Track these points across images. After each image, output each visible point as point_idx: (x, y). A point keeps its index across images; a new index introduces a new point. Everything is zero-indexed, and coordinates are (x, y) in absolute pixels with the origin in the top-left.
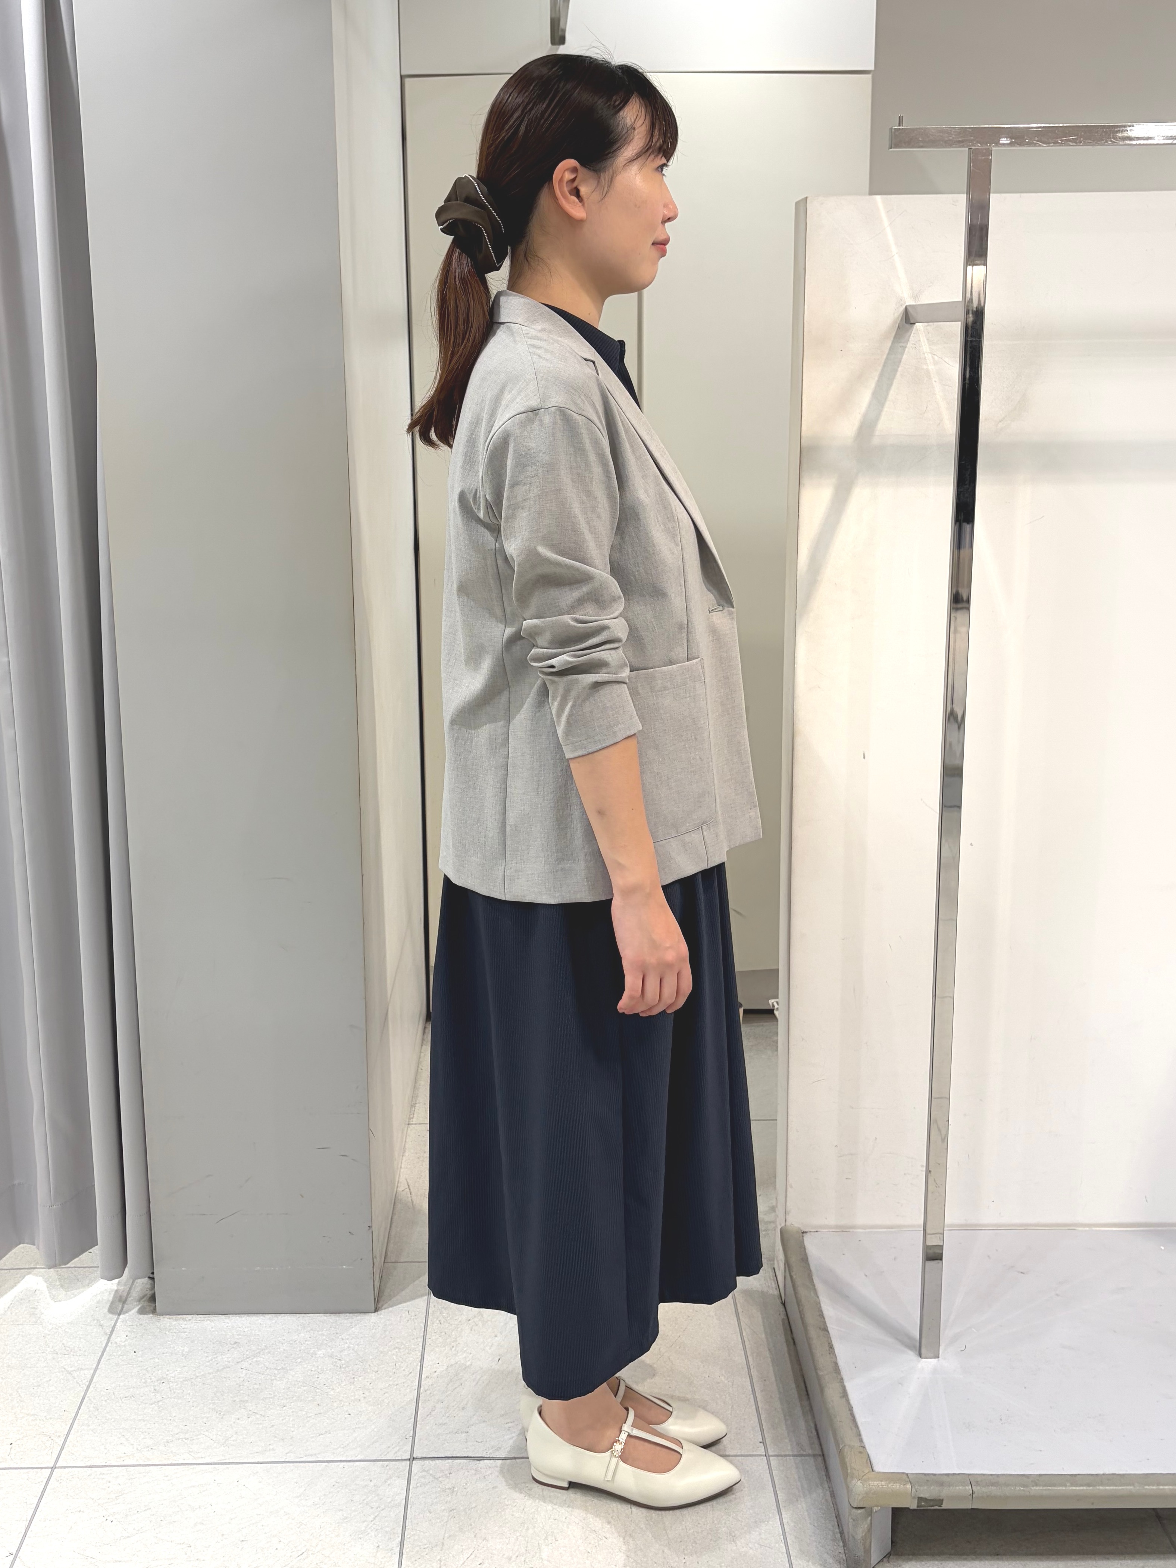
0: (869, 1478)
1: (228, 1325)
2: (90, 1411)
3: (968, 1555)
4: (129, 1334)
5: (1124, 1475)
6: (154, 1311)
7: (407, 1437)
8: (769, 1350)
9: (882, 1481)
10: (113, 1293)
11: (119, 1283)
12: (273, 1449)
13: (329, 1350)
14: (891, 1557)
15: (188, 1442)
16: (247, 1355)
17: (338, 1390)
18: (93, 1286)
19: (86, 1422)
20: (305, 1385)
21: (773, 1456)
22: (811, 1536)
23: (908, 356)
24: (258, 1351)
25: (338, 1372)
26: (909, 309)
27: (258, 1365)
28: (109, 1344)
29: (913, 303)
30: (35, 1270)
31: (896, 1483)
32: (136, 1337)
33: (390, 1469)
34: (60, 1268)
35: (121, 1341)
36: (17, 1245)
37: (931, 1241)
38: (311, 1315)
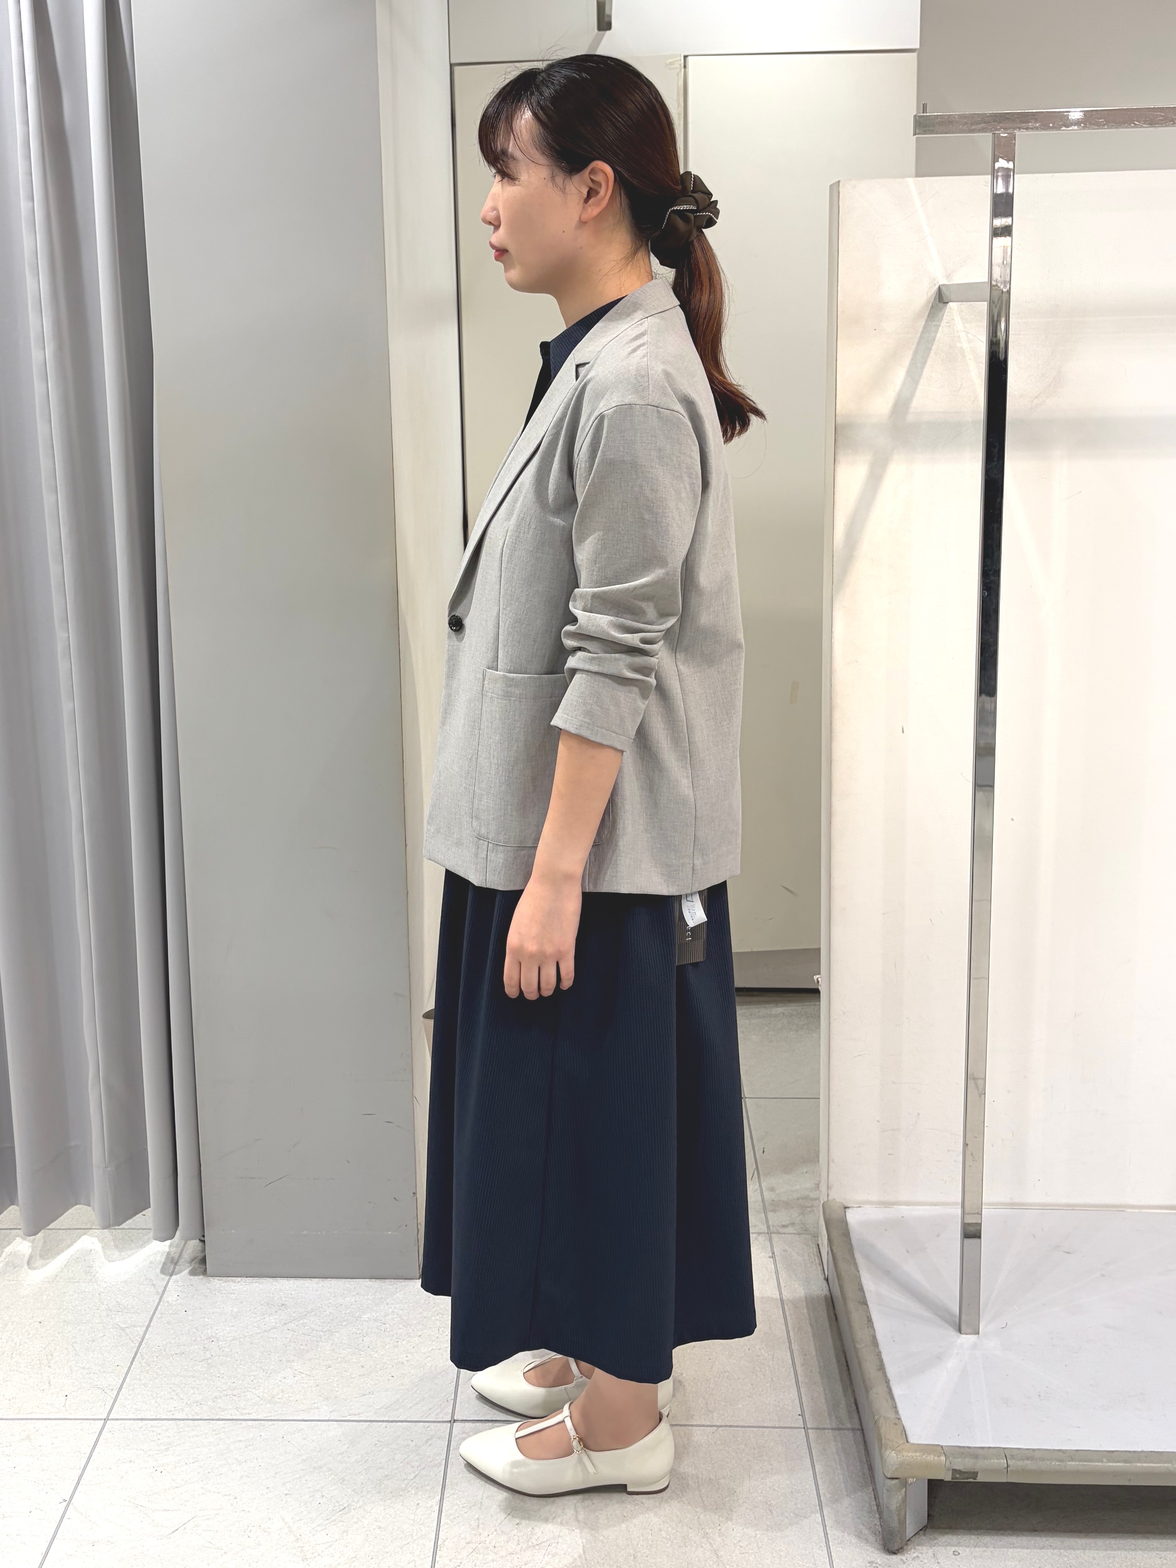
0: (903, 1449)
1: (275, 1287)
2: (141, 1366)
3: (1006, 1531)
4: (180, 1294)
5: (1162, 1453)
6: (205, 1273)
7: (449, 1399)
8: (811, 1324)
9: (916, 1452)
10: (166, 1254)
11: (171, 1245)
12: (318, 1408)
13: (374, 1314)
14: (928, 1530)
15: (235, 1398)
16: (294, 1317)
17: (382, 1353)
18: (147, 1247)
19: (138, 1377)
20: (349, 1347)
21: (812, 1429)
22: (847, 1508)
23: (942, 334)
24: (305, 1313)
25: (382, 1336)
26: (943, 289)
27: (305, 1326)
28: (161, 1303)
29: (946, 283)
30: (91, 1231)
31: (930, 1454)
32: (187, 1297)
33: (431, 1430)
34: (115, 1229)
35: (172, 1301)
36: (73, 1206)
37: (970, 1220)
38: (357, 1280)
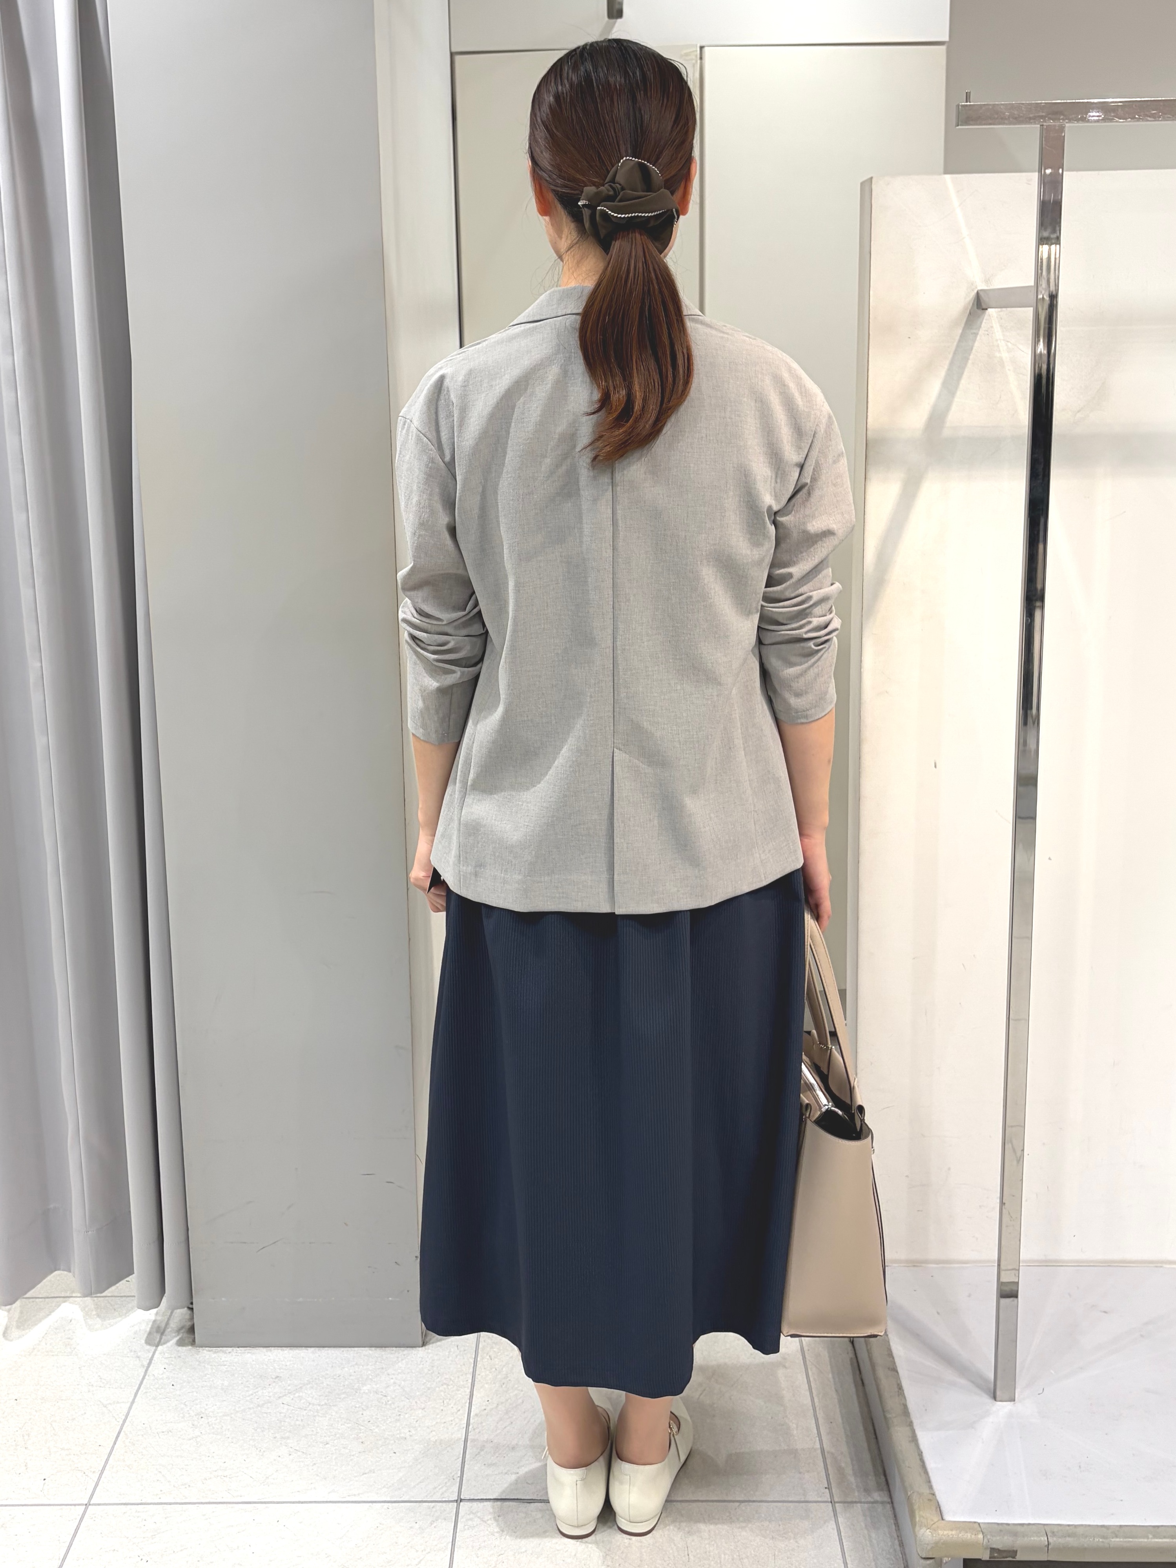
0: (938, 1527)
1: (269, 1358)
2: (125, 1446)
4: (166, 1366)
6: (193, 1343)
7: (455, 1477)
9: (952, 1530)
10: (151, 1323)
11: (157, 1314)
12: (315, 1488)
13: (374, 1386)
15: (227, 1479)
16: (289, 1390)
17: (383, 1428)
18: (130, 1316)
19: (122, 1458)
20: (348, 1421)
21: (839, 1502)
23: (980, 344)
24: (301, 1385)
25: (383, 1409)
26: (981, 293)
27: (301, 1400)
28: (147, 1377)
29: (985, 287)
30: (71, 1299)
31: (967, 1532)
32: (174, 1370)
33: (436, 1511)
34: (96, 1297)
35: (158, 1374)
36: (52, 1272)
37: (1006, 1278)
38: (356, 1349)
